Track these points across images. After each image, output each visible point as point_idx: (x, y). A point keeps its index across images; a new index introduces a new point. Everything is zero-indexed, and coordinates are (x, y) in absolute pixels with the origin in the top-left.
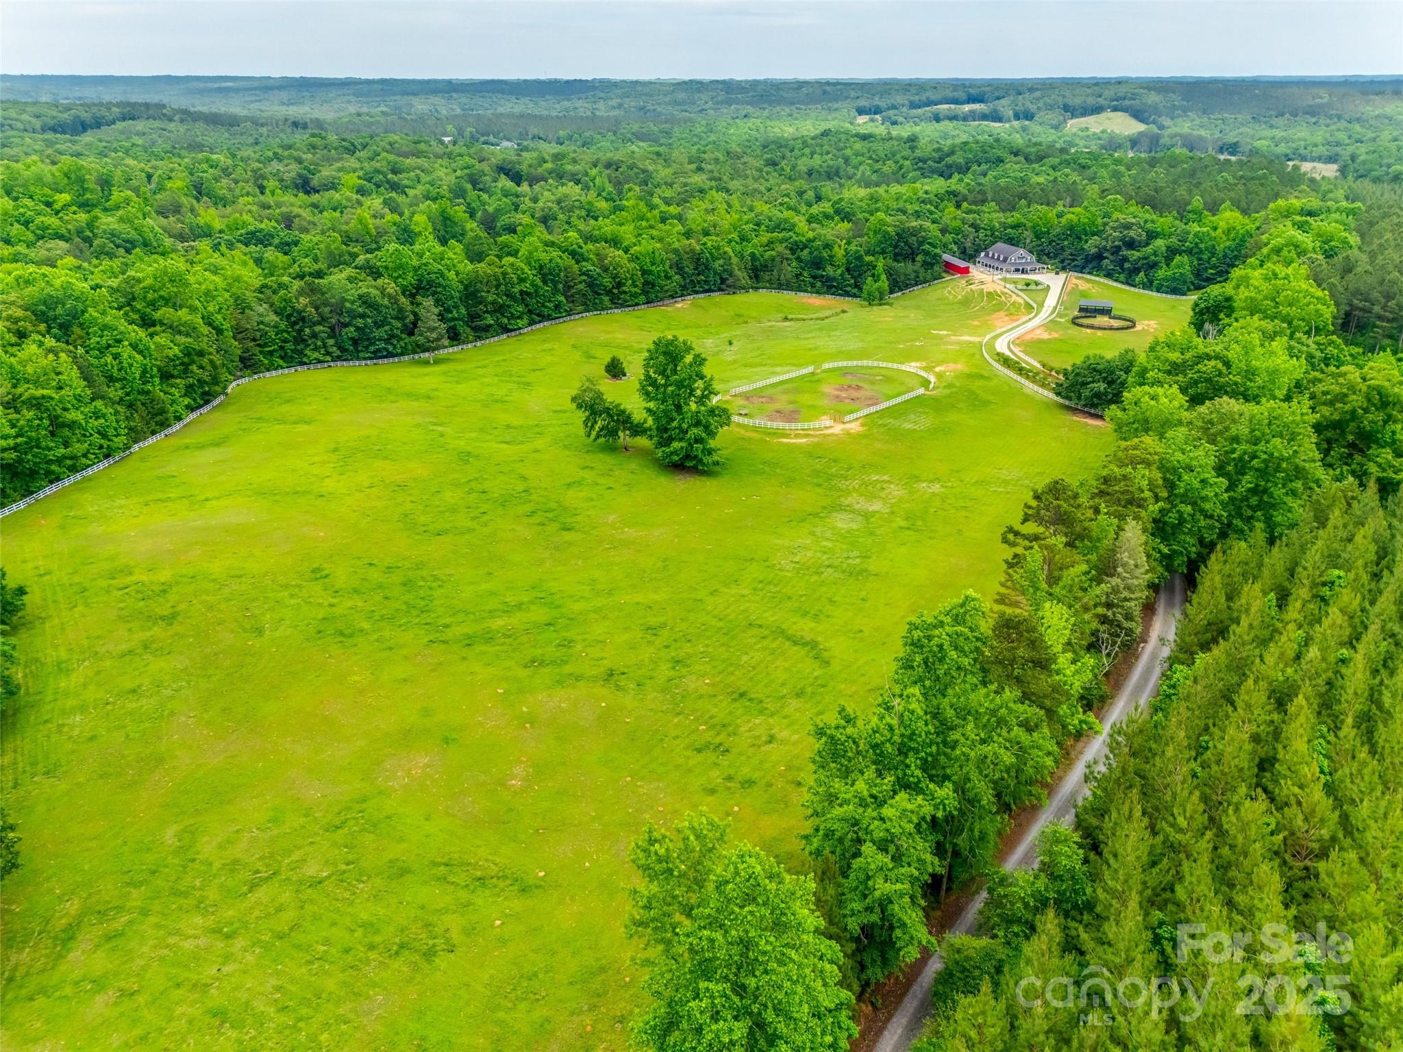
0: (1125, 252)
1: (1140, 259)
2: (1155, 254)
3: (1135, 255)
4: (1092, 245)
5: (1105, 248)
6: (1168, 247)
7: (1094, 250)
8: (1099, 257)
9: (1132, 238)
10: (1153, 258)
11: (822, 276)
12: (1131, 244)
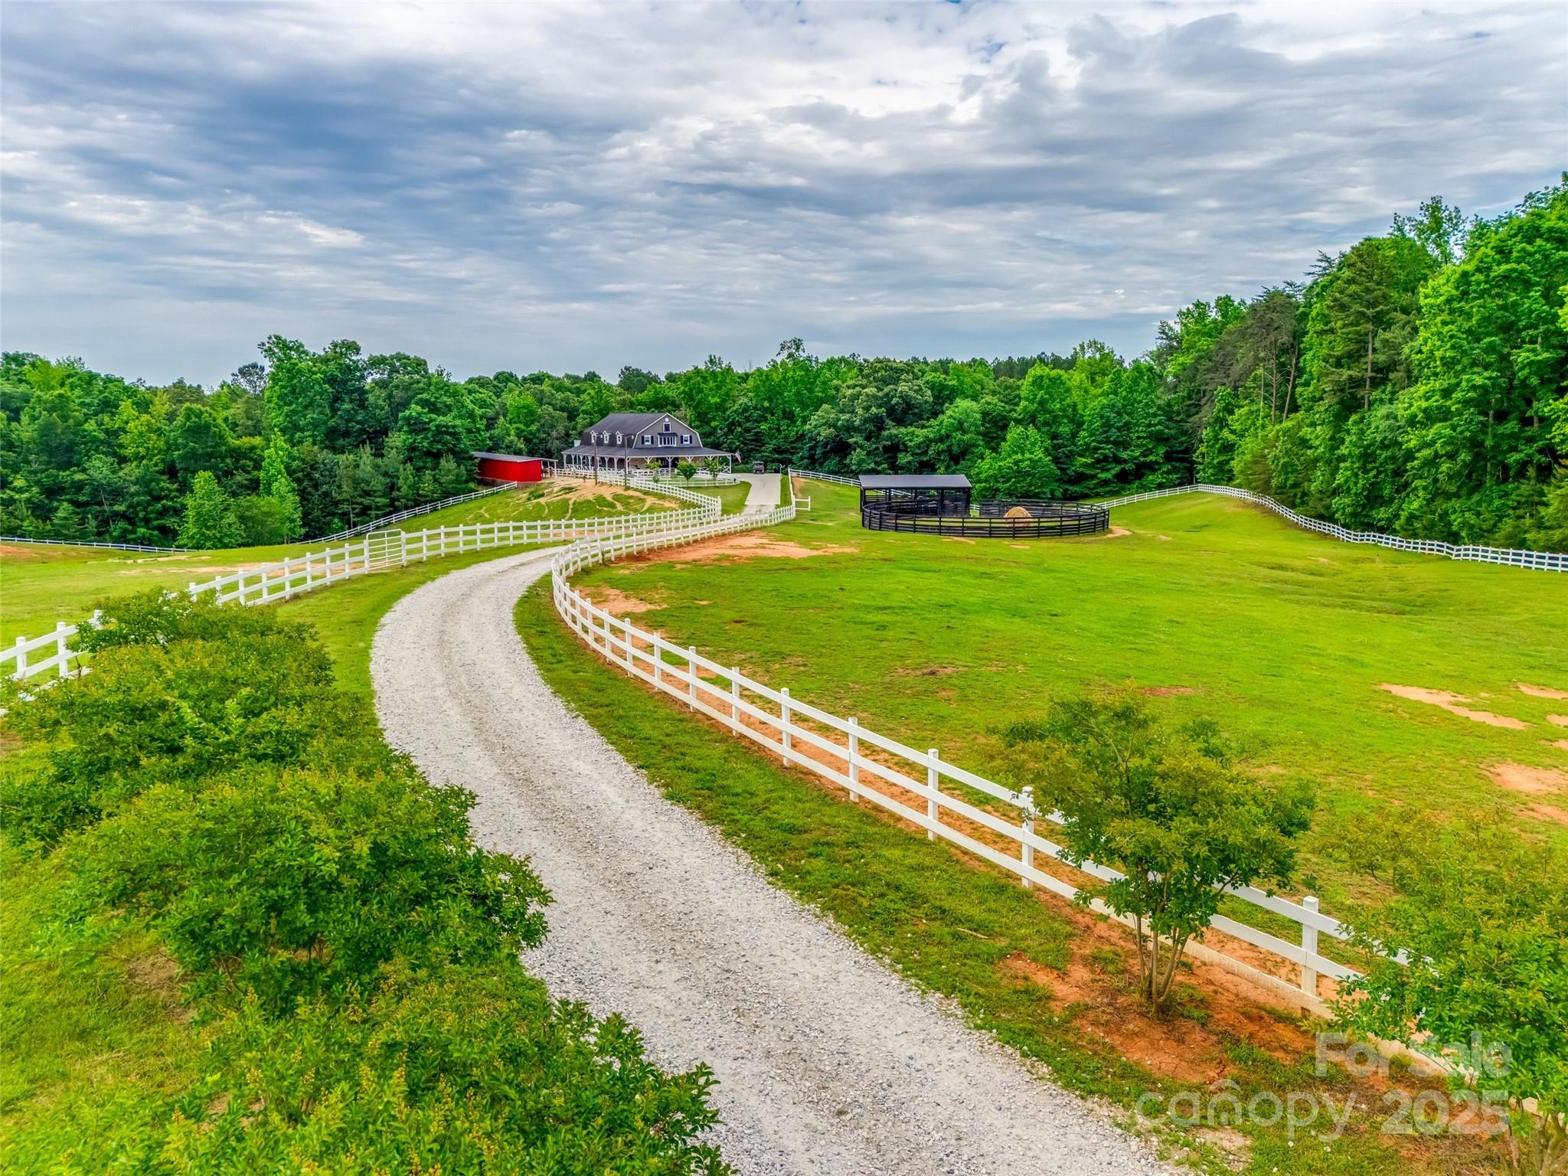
0: (893, 430)
1: (928, 442)
2: (960, 426)
3: (916, 434)
4: (819, 423)
5: (850, 429)
6: (985, 414)
7: (825, 433)
8: (840, 448)
9: (905, 398)
10: (958, 435)
11: (79, 487)
12: (905, 413)
